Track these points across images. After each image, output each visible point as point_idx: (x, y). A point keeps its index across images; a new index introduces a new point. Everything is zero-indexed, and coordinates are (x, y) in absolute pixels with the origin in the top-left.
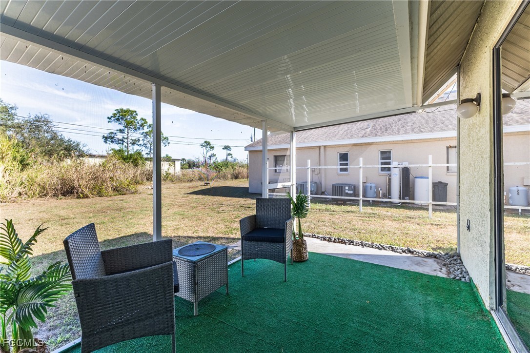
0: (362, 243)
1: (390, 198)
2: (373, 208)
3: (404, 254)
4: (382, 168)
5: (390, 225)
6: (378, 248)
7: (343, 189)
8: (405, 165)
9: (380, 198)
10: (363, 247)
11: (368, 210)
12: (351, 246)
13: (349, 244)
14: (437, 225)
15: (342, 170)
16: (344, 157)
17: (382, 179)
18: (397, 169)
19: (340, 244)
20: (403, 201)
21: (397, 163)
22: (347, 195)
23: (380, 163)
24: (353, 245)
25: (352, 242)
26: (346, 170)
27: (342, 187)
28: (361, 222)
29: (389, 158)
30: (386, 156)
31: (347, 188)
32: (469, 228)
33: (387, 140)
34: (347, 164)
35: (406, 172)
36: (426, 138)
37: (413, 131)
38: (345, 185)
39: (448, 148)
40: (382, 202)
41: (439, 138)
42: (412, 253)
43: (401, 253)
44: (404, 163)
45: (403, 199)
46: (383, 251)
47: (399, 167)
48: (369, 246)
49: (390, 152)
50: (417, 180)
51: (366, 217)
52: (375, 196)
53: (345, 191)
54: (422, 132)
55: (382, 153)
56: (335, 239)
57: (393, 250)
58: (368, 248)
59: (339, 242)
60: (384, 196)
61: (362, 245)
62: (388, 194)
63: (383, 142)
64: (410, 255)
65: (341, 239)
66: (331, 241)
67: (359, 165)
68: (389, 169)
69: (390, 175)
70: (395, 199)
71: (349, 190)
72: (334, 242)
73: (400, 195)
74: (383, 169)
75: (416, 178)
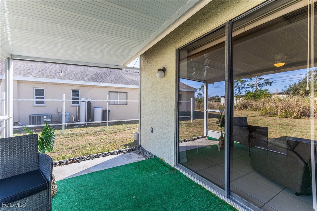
0: (90, 156)
1: (79, 122)
2: (71, 129)
3: (119, 155)
4: (73, 101)
5: (92, 139)
6: (103, 156)
7: (42, 118)
8: (89, 100)
9: (73, 122)
10: (93, 159)
11: (69, 131)
12: (83, 162)
13: (81, 161)
14: (114, 133)
15: (37, 102)
16: (40, 92)
17: (73, 109)
18: (84, 102)
19: (73, 164)
20: (88, 122)
21: (84, 99)
22: (45, 122)
23: (72, 98)
24: (84, 160)
25: (83, 158)
26: (42, 102)
27: (40, 116)
28: (70, 142)
29: (78, 95)
30: (76, 93)
31: (45, 117)
32: (152, 131)
33: (77, 84)
34: (43, 98)
35: (89, 104)
36: (99, 85)
37: (92, 80)
38: (43, 115)
39: (109, 92)
40: (75, 125)
41: (105, 86)
42: (122, 152)
43: (117, 155)
44: (88, 99)
45: (88, 121)
46: (107, 157)
47: (86, 102)
48: (96, 157)
49: (78, 91)
50: (95, 109)
51: (71, 137)
52: (69, 121)
53: (43, 120)
54: (98, 82)
55: (73, 91)
56: (67, 161)
57: (111, 154)
58: (96, 158)
59: (71, 163)
60: (75, 121)
61: (91, 158)
62: (78, 119)
63: (74, 84)
64: (121, 154)
65: (72, 159)
66: (64, 165)
67: (62, 99)
68: (78, 103)
69: (79, 107)
70: (83, 122)
71: (47, 119)
72: (67, 164)
73: (86, 119)
74: (74, 103)
75: (95, 108)
